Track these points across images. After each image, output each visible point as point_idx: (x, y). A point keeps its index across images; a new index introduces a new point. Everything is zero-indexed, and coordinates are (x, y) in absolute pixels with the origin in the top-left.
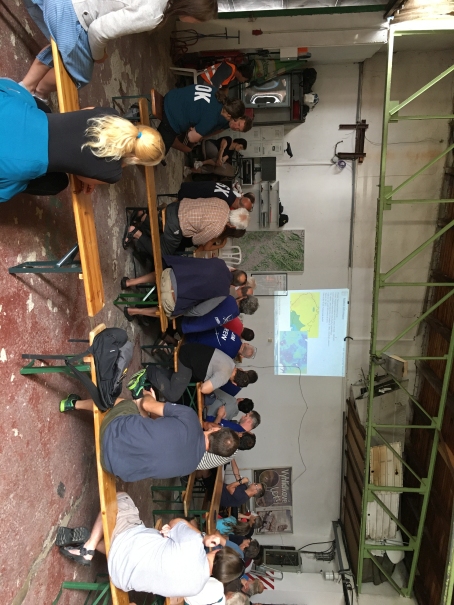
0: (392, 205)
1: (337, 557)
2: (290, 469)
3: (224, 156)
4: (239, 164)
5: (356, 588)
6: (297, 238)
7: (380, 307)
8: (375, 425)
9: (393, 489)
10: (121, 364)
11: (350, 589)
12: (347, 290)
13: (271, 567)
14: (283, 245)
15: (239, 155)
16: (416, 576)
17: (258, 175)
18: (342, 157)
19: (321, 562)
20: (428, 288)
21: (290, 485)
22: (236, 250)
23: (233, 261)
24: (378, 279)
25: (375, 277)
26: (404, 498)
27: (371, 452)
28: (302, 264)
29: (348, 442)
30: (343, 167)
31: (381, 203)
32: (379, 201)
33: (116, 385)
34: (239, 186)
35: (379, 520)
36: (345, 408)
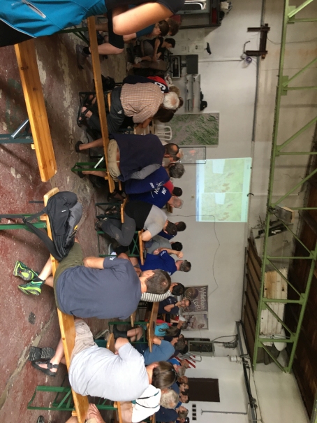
0: (289, 92)
1: (239, 345)
2: (207, 287)
3: (158, 52)
4: (170, 61)
5: (252, 367)
6: (214, 119)
7: (276, 171)
8: (269, 257)
9: (281, 301)
10: (72, 222)
11: (248, 367)
12: (250, 159)
13: (193, 353)
14: (203, 125)
15: (170, 53)
16: (294, 359)
17: (184, 70)
18: (249, 54)
19: (228, 349)
20: (311, 156)
21: (206, 298)
22: (168, 129)
23: (166, 137)
24: (274, 150)
25: (273, 148)
26: (287, 307)
27: (265, 275)
28: (217, 140)
29: (248, 268)
30: (250, 62)
31: (280, 89)
32: (278, 88)
33: (68, 239)
34: (169, 78)
35: (270, 322)
36: (247, 244)
